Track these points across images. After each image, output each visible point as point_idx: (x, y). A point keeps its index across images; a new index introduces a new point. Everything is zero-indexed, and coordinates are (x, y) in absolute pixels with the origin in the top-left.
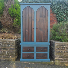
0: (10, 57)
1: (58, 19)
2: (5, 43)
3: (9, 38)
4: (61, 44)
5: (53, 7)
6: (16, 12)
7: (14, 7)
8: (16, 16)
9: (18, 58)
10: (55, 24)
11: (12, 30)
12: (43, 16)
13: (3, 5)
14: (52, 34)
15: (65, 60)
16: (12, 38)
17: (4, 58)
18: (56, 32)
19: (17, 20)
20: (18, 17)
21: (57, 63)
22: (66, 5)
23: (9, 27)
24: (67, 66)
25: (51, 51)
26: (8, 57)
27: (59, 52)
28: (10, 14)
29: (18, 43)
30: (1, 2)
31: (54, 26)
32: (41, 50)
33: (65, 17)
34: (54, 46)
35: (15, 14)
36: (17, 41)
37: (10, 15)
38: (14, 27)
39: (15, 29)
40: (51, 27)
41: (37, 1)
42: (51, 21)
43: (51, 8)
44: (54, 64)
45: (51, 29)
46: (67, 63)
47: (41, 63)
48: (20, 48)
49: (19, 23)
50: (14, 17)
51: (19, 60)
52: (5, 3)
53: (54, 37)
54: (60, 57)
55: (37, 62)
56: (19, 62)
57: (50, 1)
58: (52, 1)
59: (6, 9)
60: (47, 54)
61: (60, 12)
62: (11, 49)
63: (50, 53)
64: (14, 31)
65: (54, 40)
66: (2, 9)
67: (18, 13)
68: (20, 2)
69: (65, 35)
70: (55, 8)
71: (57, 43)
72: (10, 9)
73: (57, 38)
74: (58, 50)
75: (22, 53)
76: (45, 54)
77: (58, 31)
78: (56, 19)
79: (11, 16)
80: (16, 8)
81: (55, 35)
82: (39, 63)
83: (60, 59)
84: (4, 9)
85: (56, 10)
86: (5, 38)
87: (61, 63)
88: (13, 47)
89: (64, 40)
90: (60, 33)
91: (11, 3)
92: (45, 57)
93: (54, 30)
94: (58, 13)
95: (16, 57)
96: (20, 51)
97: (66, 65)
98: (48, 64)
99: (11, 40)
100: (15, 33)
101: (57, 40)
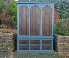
0: (9, 48)
1: (60, 16)
2: (4, 37)
3: (8, 32)
4: (63, 37)
5: (57, 6)
6: (14, 10)
7: (11, 5)
8: (14, 14)
9: (15, 50)
10: (58, 20)
11: (10, 25)
12: (48, 14)
13: (2, 4)
14: (56, 29)
15: (66, 51)
16: (10, 32)
17: (3, 49)
18: (59, 28)
19: (14, 17)
20: (15, 14)
21: (60, 54)
22: (67, 4)
23: (7, 23)
24: (68, 57)
25: (55, 44)
26: (6, 49)
27: (61, 44)
28: (8, 11)
29: (15, 36)
30: (1, 1)
31: (57, 22)
32: (46, 43)
33: (66, 14)
34: (57, 40)
35: (12, 11)
36: (14, 34)
37: (8, 13)
38: (11, 23)
39: (12, 25)
40: (55, 23)
41: (42, 1)
42: (54, 18)
43: (55, 6)
44: (57, 54)
45: (55, 24)
46: (68, 54)
47: (46, 54)
48: (17, 41)
49: (16, 19)
50: (11, 15)
51: (16, 51)
52: (4, 3)
53: (57, 32)
54: (62, 49)
55: (43, 53)
56: (16, 53)
57: (54, 1)
58: (55, 1)
59: (5, 8)
60: (51, 46)
61: (63, 10)
62: (9, 42)
63: (54, 45)
64: (12, 26)
65: (57, 34)
66: (1, 7)
67: (15, 11)
68: (16, 2)
69: (67, 30)
70: (58, 7)
71: (60, 37)
72: (8, 7)
73: (60, 32)
74: (60, 43)
75: (18, 45)
76: (49, 46)
77: (61, 27)
78: (58, 16)
79: (10, 13)
80: (13, 7)
81: (58, 30)
82: (44, 53)
83: (62, 50)
84: (3, 7)
85: (59, 9)
86: (4, 33)
87: (63, 54)
88: (11, 40)
89: (66, 34)
90: (62, 28)
91: (9, 2)
92: (49, 48)
93: (57, 25)
94: (61, 11)
95: (14, 48)
96: (17, 43)
97: (68, 55)
98: (52, 55)
99: (9, 34)
100: (12, 28)
101: (60, 34)
